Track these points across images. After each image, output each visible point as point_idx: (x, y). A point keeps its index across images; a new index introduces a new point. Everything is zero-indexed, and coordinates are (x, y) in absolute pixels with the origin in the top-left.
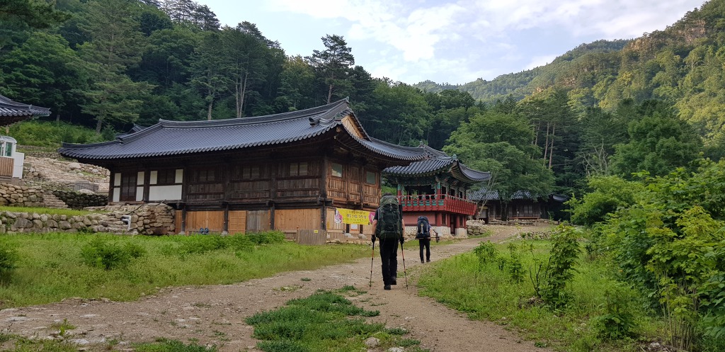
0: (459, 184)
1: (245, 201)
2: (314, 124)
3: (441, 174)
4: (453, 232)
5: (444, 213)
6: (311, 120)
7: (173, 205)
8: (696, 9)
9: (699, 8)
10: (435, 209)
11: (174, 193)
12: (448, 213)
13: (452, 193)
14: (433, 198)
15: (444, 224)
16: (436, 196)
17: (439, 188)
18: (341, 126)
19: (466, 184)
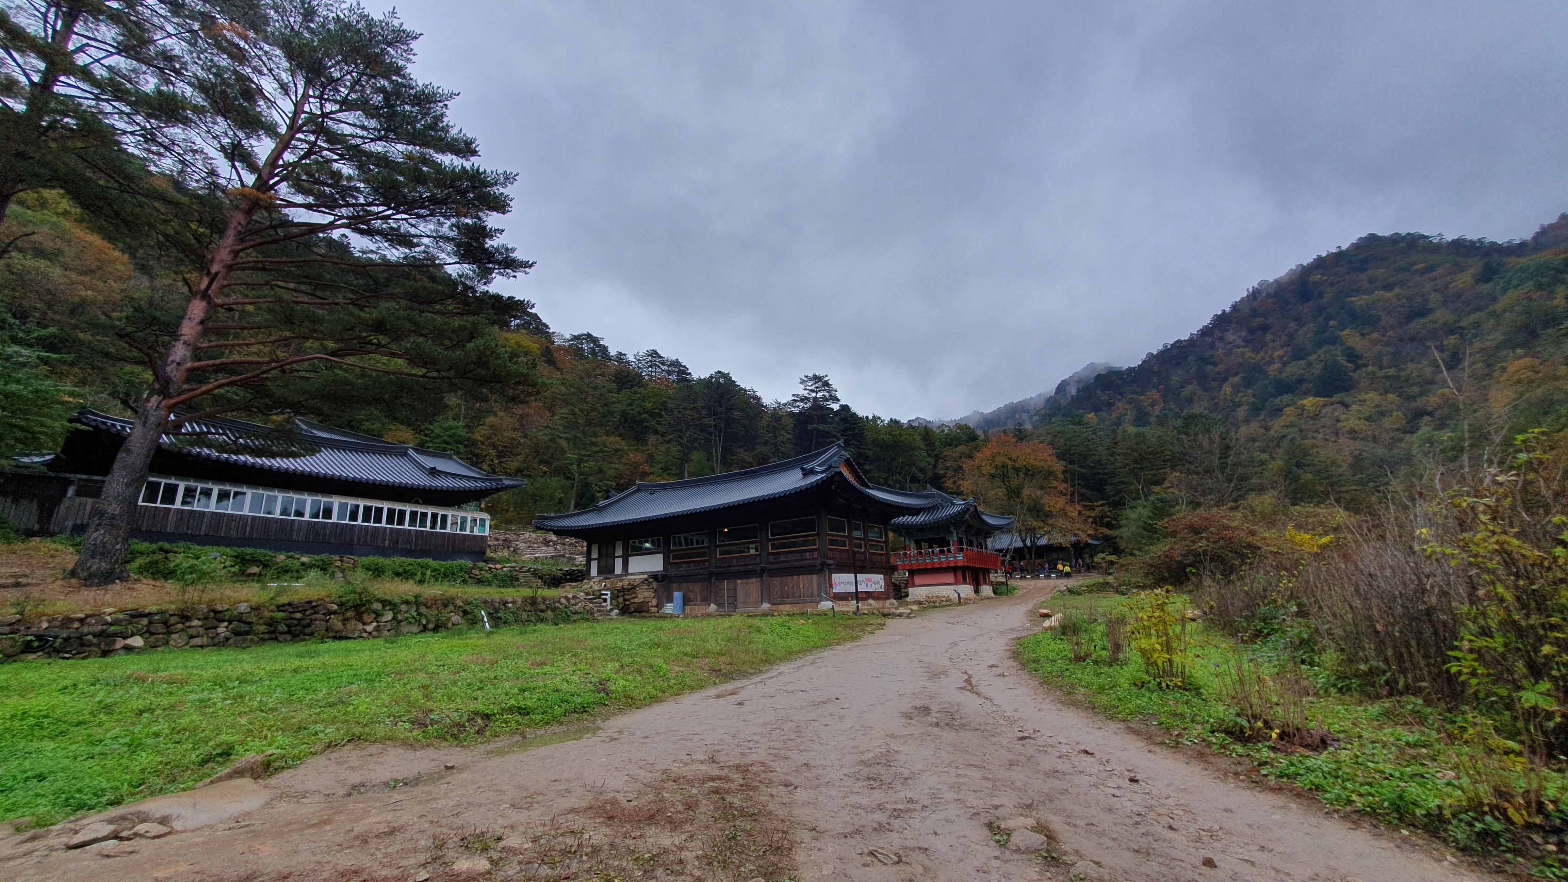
0: (978, 533)
1: (733, 569)
2: (807, 473)
3: (956, 521)
4: (977, 591)
5: (964, 569)
6: (803, 469)
7: (655, 576)
8: (1224, 311)
9: (1228, 309)
10: (952, 565)
11: (654, 563)
12: (968, 568)
13: (970, 544)
14: (949, 551)
15: (965, 582)
16: (952, 548)
17: (955, 539)
18: (841, 473)
19: (988, 531)
